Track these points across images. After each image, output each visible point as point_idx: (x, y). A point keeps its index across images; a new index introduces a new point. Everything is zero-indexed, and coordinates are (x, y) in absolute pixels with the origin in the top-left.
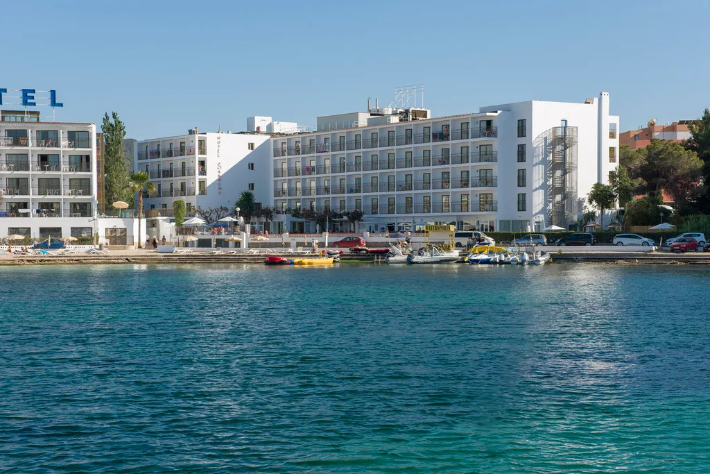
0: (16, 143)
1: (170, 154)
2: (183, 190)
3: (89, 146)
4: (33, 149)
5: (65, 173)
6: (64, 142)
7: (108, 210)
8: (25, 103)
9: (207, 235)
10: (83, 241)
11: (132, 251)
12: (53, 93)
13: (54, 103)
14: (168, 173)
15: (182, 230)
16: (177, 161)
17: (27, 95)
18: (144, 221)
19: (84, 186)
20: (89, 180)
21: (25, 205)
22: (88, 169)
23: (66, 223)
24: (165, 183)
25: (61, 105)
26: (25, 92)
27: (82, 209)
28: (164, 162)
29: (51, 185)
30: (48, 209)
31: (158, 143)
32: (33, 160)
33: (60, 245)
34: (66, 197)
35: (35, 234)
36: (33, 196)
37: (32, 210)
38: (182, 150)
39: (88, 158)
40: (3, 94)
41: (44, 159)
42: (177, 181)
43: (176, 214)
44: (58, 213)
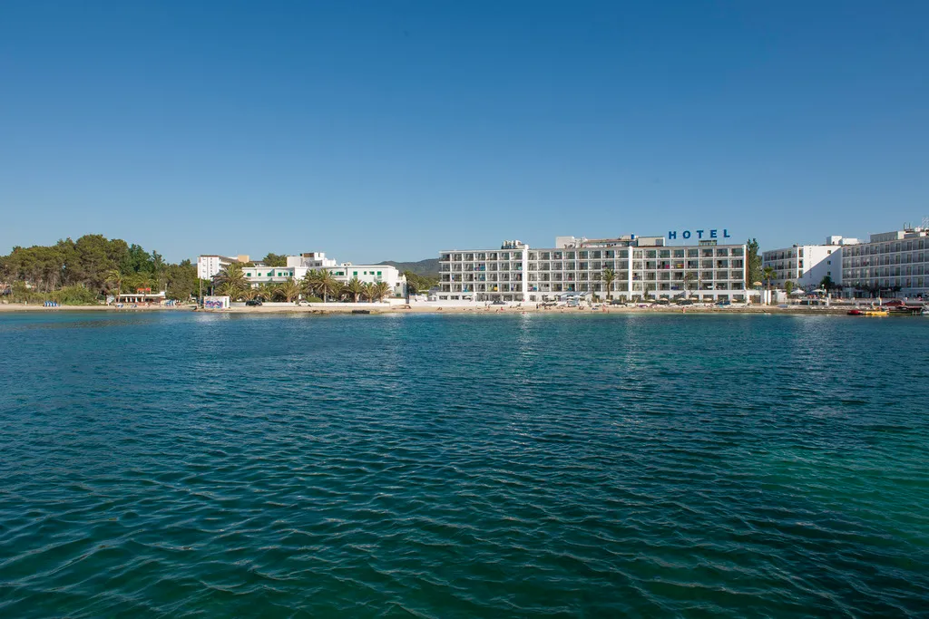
0: (707, 255)
1: (782, 257)
2: (790, 276)
3: (742, 255)
4: (715, 258)
5: (730, 269)
6: (730, 254)
7: (750, 286)
8: (712, 236)
9: (805, 299)
10: (739, 302)
11: (764, 306)
12: (725, 231)
13: (725, 236)
14: (781, 268)
15: (790, 296)
16: (786, 261)
17: (713, 233)
18: (770, 292)
19: (739, 275)
20: (742, 272)
21: (711, 284)
22: (742, 266)
23: (731, 293)
24: (779, 272)
26: (712, 231)
27: (738, 286)
28: (779, 262)
29: (723, 275)
30: (722, 286)
31: (776, 252)
32: (715, 263)
33: (727, 303)
34: (730, 280)
35: (716, 298)
36: (714, 280)
37: (714, 287)
38: (790, 255)
39: (741, 261)
41: (720, 262)
42: (786, 272)
43: (788, 288)
44: (726, 288)
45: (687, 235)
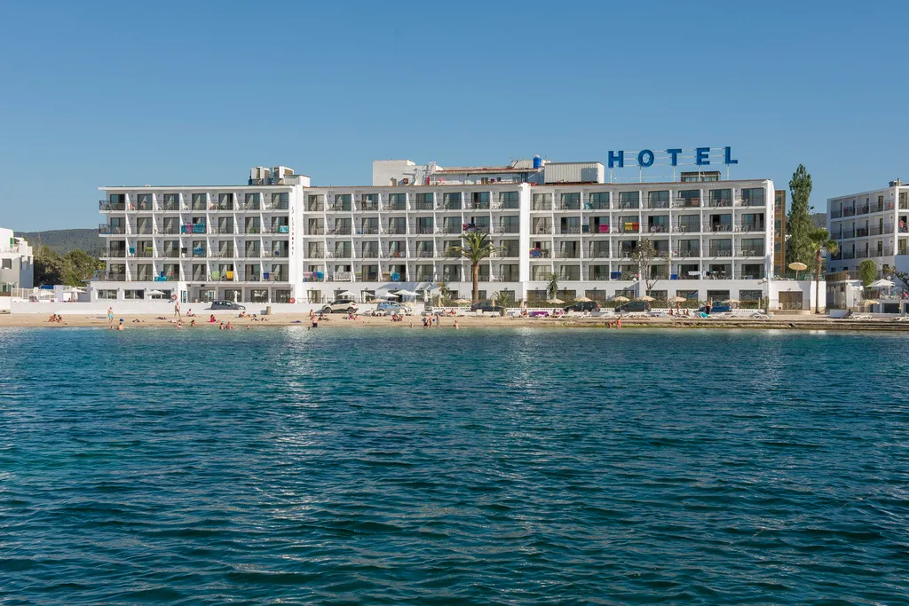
0: (688, 204)
1: (866, 210)
2: (880, 250)
3: (763, 203)
4: (705, 208)
5: (737, 233)
6: (737, 201)
7: (784, 272)
8: (699, 162)
9: (895, 299)
10: (752, 305)
11: (806, 315)
12: (728, 150)
13: (728, 160)
14: (863, 232)
15: (869, 294)
16: (873, 219)
17: (702, 155)
18: (823, 284)
19: (757, 247)
20: (762, 240)
21: (696, 268)
22: (762, 227)
23: (735, 286)
24: (860, 243)
25: (736, 162)
26: (699, 150)
27: (754, 271)
28: (859, 220)
29: (722, 247)
30: (719, 271)
32: (704, 221)
33: (726, 308)
34: (737, 258)
35: (703, 297)
36: (704, 258)
37: (702, 273)
38: (880, 207)
39: (762, 217)
40: (678, 154)
41: (716, 219)
42: (873, 241)
43: (864, 275)
44: (728, 275)
45: (645, 158)
